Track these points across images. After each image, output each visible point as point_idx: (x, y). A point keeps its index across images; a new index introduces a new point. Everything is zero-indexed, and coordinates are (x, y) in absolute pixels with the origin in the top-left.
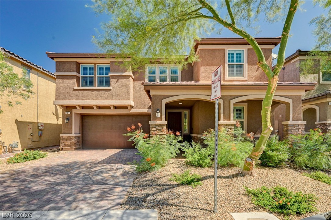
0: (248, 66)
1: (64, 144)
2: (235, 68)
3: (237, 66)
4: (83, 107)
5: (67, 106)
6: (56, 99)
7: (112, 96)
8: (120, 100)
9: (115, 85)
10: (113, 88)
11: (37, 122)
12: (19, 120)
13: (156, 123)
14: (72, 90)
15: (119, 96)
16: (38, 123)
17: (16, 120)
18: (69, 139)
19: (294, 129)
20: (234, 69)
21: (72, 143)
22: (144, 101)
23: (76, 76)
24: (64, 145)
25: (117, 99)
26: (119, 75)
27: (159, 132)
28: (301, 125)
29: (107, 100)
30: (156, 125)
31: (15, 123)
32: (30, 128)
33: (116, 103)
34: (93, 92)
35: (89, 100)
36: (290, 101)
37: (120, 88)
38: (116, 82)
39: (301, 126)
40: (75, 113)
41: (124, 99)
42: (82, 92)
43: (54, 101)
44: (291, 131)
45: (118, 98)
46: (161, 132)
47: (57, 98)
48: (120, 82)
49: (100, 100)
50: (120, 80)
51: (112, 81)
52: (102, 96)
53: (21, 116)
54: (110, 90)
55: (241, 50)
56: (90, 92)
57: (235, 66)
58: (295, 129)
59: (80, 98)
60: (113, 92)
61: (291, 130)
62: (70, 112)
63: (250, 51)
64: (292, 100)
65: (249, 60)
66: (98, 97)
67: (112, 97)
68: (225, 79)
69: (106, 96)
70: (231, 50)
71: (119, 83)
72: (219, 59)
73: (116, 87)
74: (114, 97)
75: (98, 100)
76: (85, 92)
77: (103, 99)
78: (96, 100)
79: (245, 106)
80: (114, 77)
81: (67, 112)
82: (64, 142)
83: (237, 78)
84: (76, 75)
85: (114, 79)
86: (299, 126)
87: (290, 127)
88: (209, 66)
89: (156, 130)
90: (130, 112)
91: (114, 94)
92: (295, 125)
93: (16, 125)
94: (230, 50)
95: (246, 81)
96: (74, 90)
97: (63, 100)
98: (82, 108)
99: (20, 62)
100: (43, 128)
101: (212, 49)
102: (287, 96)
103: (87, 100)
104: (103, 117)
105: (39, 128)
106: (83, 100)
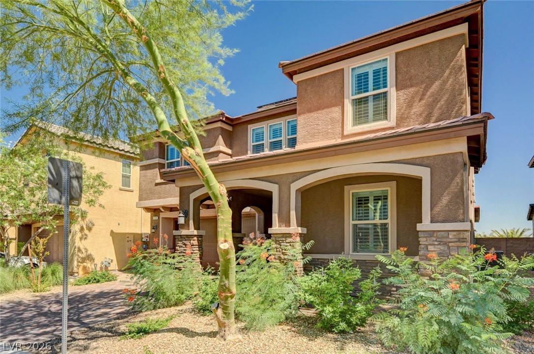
0: (397, 94)
2: (371, 104)
3: (376, 97)
4: (171, 208)
5: (155, 208)
6: (140, 200)
11: (140, 232)
12: (115, 231)
13: (182, 234)
14: (154, 185)
16: (142, 234)
17: (112, 231)
19: (435, 245)
20: (368, 106)
23: (159, 163)
28: (455, 233)
30: (183, 236)
31: (111, 235)
32: (130, 241)
35: (171, 197)
36: (424, 173)
39: (454, 235)
40: (163, 218)
43: (137, 203)
44: (427, 249)
47: (141, 198)
53: (118, 224)
55: (380, 61)
57: (371, 99)
58: (436, 243)
59: (162, 195)
61: (427, 246)
62: (157, 217)
63: (401, 58)
64: (429, 169)
65: (400, 77)
68: (345, 133)
70: (358, 67)
72: (333, 92)
81: (155, 217)
83: (370, 127)
84: (157, 162)
86: (450, 237)
87: (425, 239)
88: (312, 112)
89: (182, 245)
92: (439, 233)
93: (111, 238)
94: (355, 68)
95: (392, 128)
96: (157, 184)
97: (145, 200)
98: (170, 210)
99: (117, 153)
100: (148, 240)
101: (319, 76)
102: (418, 162)
105: (143, 240)
106: (165, 198)
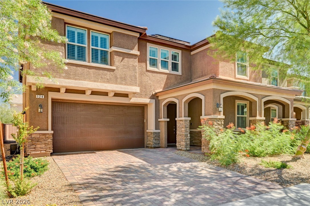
0: (249, 67)
1: (34, 146)
7: (116, 78)
8: (125, 85)
9: (119, 65)
10: (117, 67)
15: (125, 79)
18: (42, 138)
21: (48, 144)
22: (145, 88)
24: (35, 148)
25: (122, 84)
26: (126, 52)
27: (218, 126)
29: (109, 83)
30: (217, 119)
33: (121, 88)
34: (90, 70)
37: (126, 70)
38: (122, 61)
41: (131, 85)
42: (75, 67)
45: (124, 82)
46: (220, 127)
48: (126, 62)
49: (100, 82)
50: (126, 59)
51: (117, 59)
52: (103, 77)
54: (113, 70)
56: (86, 70)
60: (118, 73)
62: (43, 96)
64: (290, 102)
66: (97, 78)
67: (115, 80)
68: (236, 77)
69: (108, 78)
71: (124, 62)
73: (121, 67)
74: (119, 80)
75: (98, 82)
76: (78, 68)
77: (104, 82)
78: (95, 81)
79: (248, 103)
80: (118, 53)
81: (39, 96)
82: (33, 143)
85: (119, 56)
88: (225, 62)
89: (217, 124)
90: (131, 101)
91: (119, 77)
95: (248, 80)
103: (82, 80)
104: (84, 106)
